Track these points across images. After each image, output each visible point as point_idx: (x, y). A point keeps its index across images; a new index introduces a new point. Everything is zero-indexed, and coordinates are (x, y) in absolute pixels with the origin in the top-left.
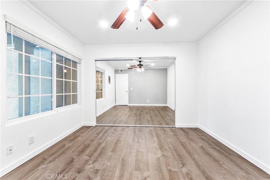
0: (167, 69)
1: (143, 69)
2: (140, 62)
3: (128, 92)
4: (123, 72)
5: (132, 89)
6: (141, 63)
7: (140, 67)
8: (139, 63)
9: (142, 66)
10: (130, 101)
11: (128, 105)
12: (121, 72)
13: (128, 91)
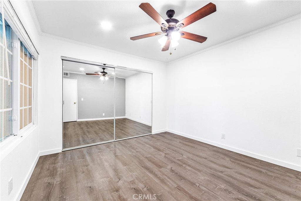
0: (125, 79)
1: (107, 78)
2: (104, 69)
3: (77, 104)
4: (69, 76)
5: (82, 99)
6: (105, 71)
7: (104, 75)
8: (102, 70)
9: (106, 75)
10: (80, 116)
11: (76, 121)
12: (65, 76)
13: (76, 101)
